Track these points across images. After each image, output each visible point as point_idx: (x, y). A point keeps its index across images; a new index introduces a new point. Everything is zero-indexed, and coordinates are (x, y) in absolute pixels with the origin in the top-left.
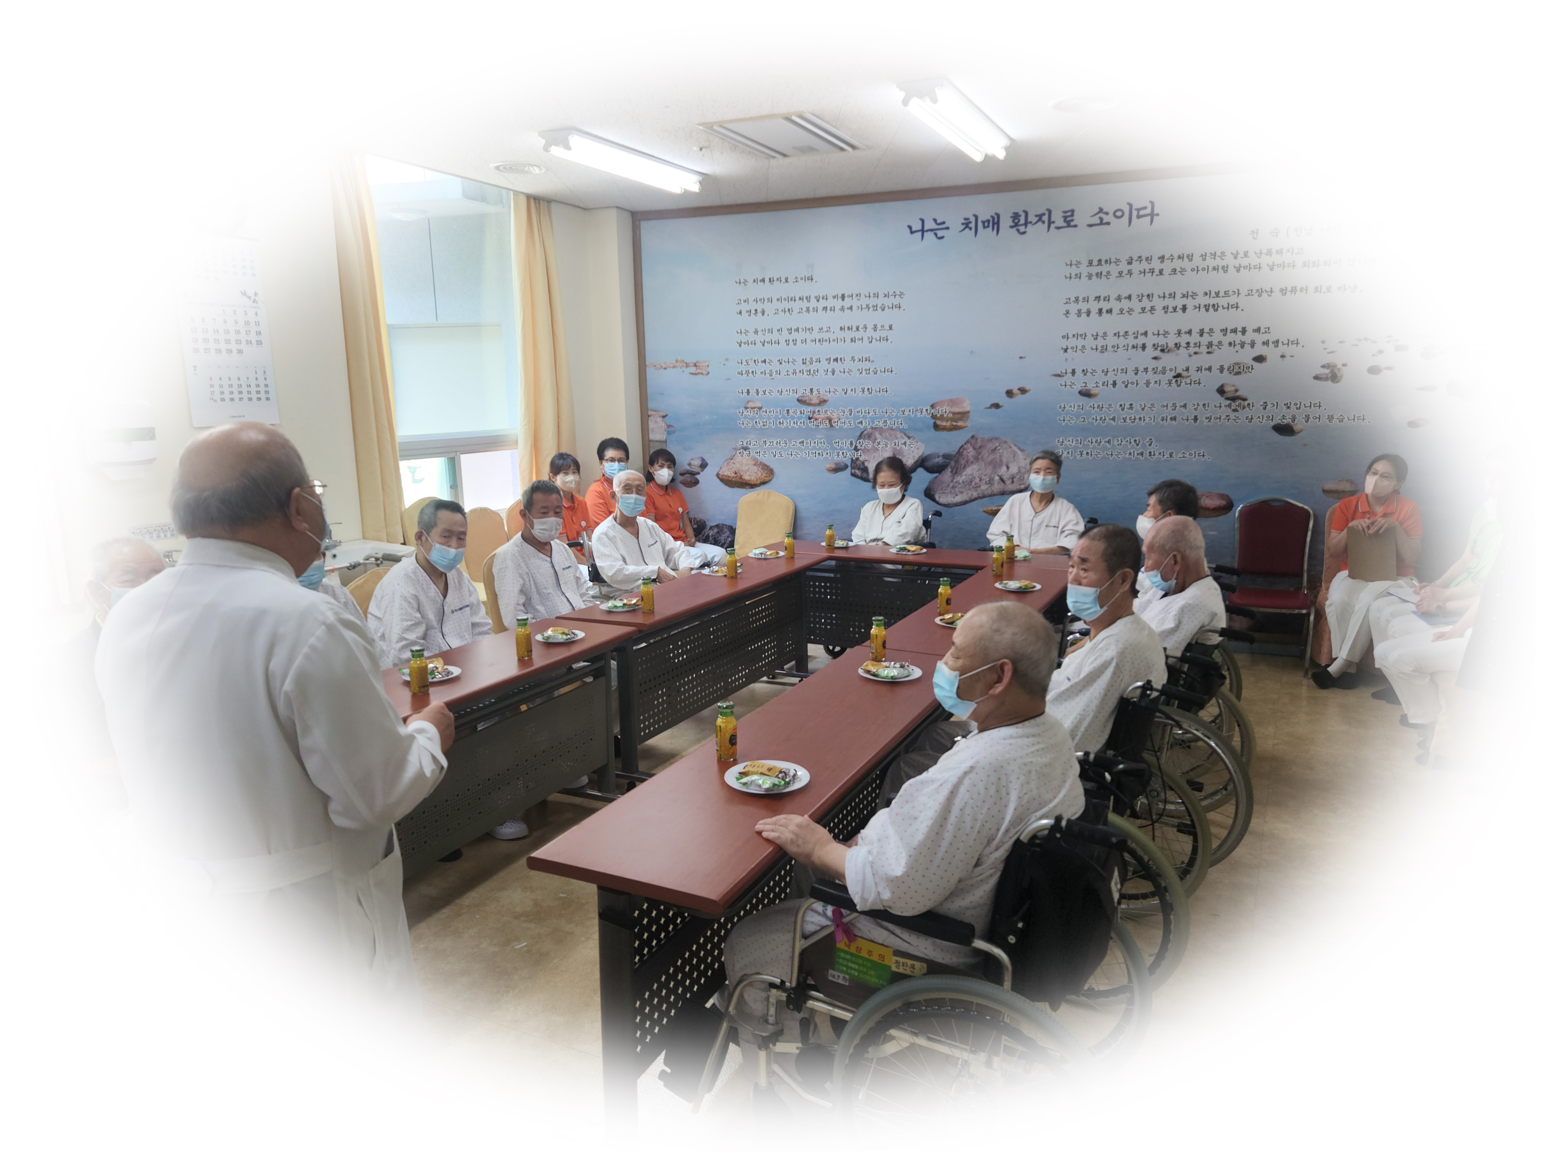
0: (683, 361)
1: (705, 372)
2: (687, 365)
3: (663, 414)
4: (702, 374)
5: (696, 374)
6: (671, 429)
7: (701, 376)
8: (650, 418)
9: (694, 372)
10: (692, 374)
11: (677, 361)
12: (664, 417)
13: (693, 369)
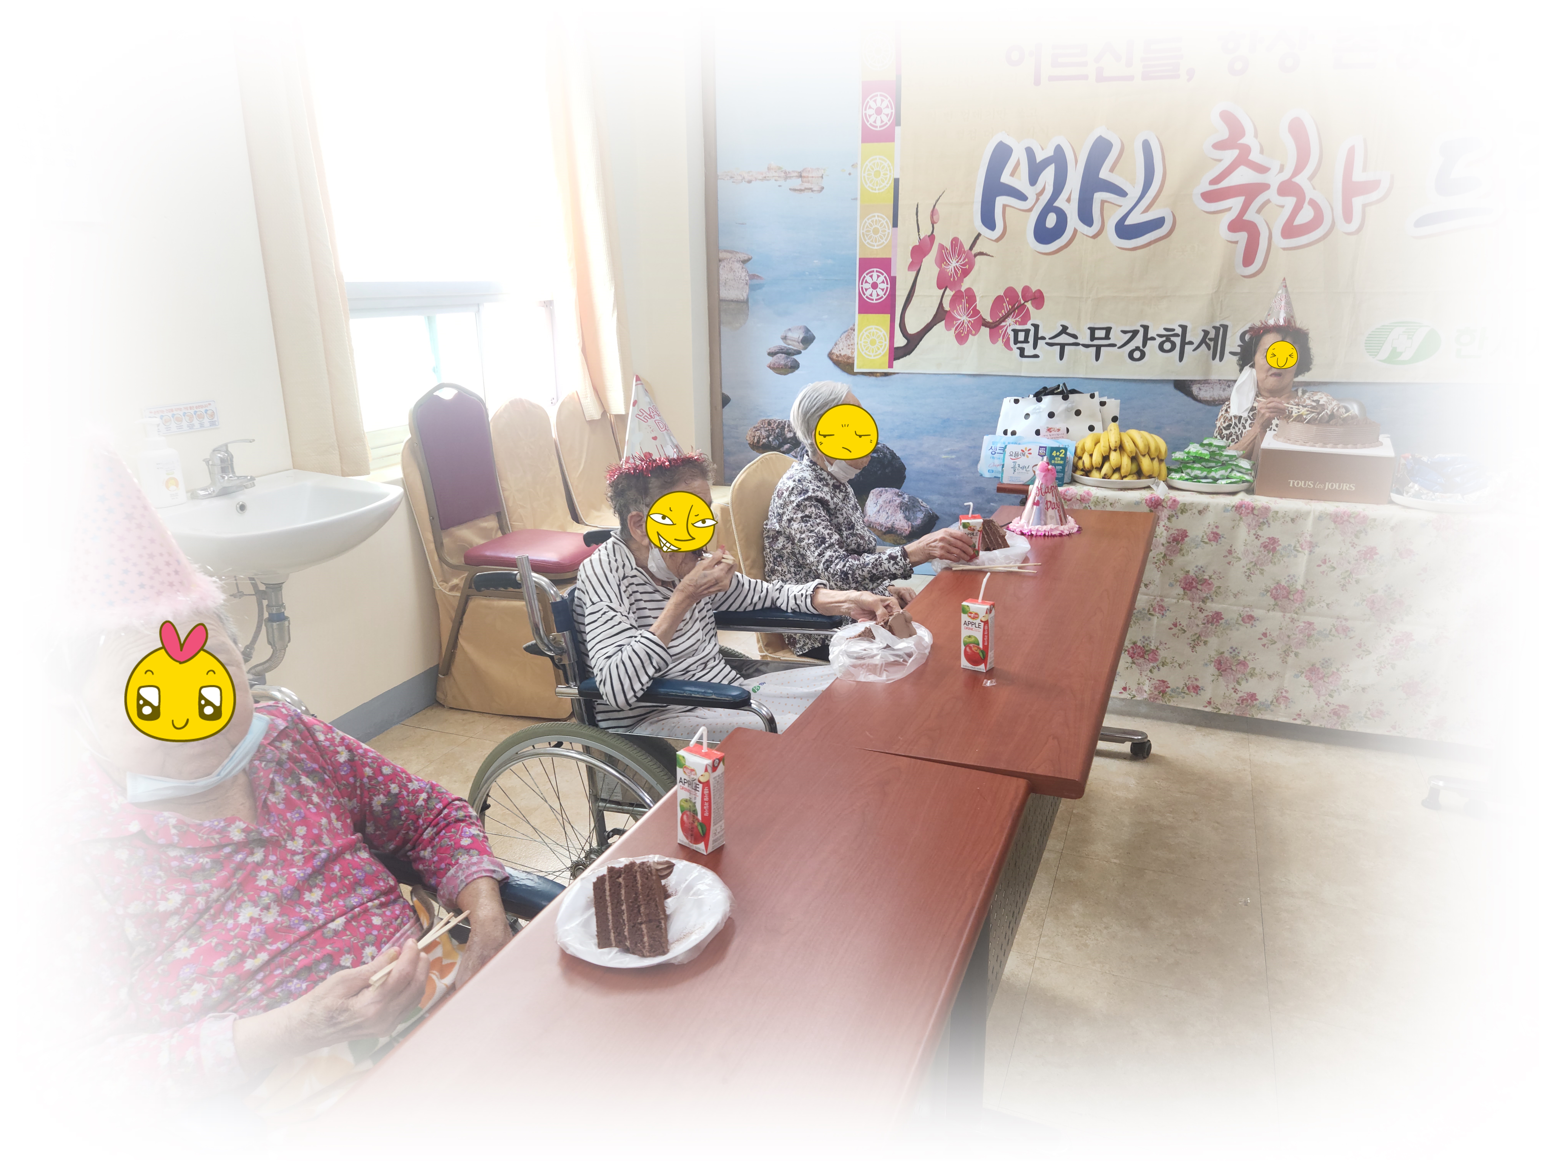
0: (780, 168)
1: (816, 188)
2: (787, 176)
3: (743, 257)
4: (811, 189)
5: (801, 190)
6: (755, 282)
7: (810, 194)
8: (722, 264)
9: (798, 188)
10: (795, 190)
11: (769, 169)
12: (744, 262)
13: (797, 183)
